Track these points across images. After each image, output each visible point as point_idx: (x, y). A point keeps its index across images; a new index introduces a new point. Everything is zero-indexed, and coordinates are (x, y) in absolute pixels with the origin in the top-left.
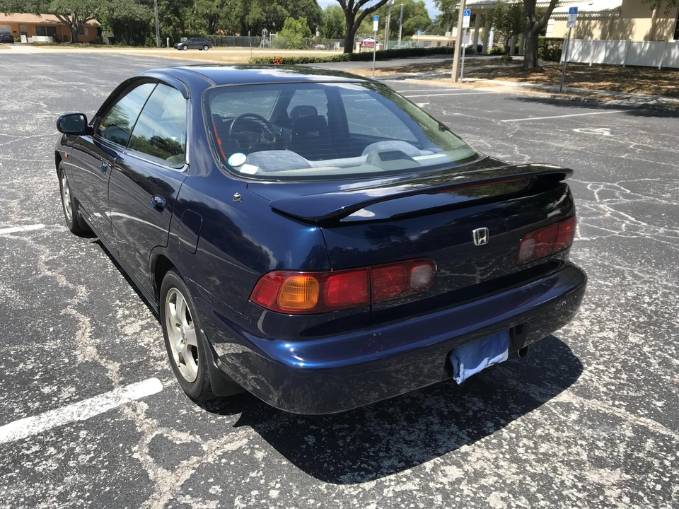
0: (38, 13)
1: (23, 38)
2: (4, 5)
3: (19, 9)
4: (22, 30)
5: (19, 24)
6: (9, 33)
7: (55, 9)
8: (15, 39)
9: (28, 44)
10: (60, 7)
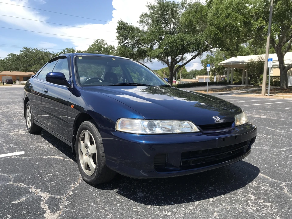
0: (26, 71)
1: (17, 82)
2: (11, 67)
3: (17, 69)
4: (17, 78)
5: (16, 76)
6: (11, 80)
7: (34, 69)
8: (14, 82)
9: (19, 84)
10: (36, 68)
